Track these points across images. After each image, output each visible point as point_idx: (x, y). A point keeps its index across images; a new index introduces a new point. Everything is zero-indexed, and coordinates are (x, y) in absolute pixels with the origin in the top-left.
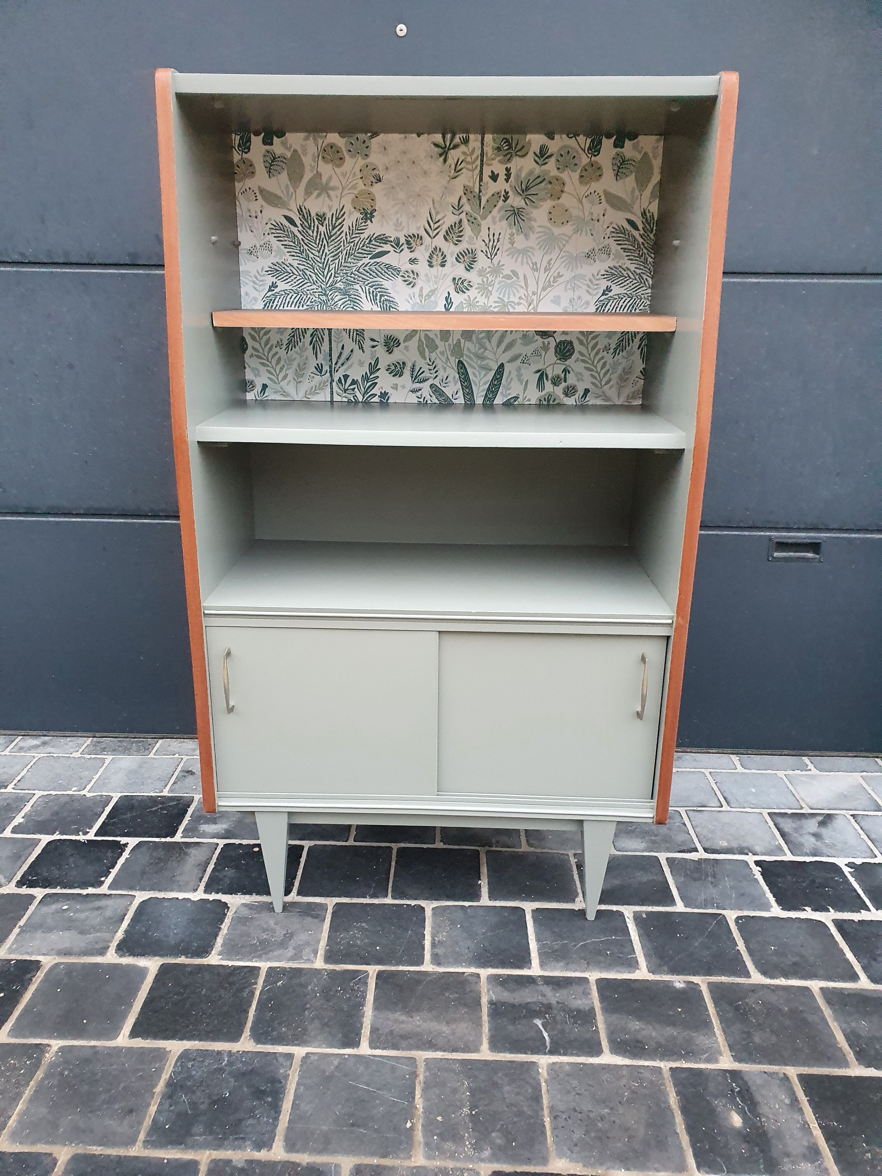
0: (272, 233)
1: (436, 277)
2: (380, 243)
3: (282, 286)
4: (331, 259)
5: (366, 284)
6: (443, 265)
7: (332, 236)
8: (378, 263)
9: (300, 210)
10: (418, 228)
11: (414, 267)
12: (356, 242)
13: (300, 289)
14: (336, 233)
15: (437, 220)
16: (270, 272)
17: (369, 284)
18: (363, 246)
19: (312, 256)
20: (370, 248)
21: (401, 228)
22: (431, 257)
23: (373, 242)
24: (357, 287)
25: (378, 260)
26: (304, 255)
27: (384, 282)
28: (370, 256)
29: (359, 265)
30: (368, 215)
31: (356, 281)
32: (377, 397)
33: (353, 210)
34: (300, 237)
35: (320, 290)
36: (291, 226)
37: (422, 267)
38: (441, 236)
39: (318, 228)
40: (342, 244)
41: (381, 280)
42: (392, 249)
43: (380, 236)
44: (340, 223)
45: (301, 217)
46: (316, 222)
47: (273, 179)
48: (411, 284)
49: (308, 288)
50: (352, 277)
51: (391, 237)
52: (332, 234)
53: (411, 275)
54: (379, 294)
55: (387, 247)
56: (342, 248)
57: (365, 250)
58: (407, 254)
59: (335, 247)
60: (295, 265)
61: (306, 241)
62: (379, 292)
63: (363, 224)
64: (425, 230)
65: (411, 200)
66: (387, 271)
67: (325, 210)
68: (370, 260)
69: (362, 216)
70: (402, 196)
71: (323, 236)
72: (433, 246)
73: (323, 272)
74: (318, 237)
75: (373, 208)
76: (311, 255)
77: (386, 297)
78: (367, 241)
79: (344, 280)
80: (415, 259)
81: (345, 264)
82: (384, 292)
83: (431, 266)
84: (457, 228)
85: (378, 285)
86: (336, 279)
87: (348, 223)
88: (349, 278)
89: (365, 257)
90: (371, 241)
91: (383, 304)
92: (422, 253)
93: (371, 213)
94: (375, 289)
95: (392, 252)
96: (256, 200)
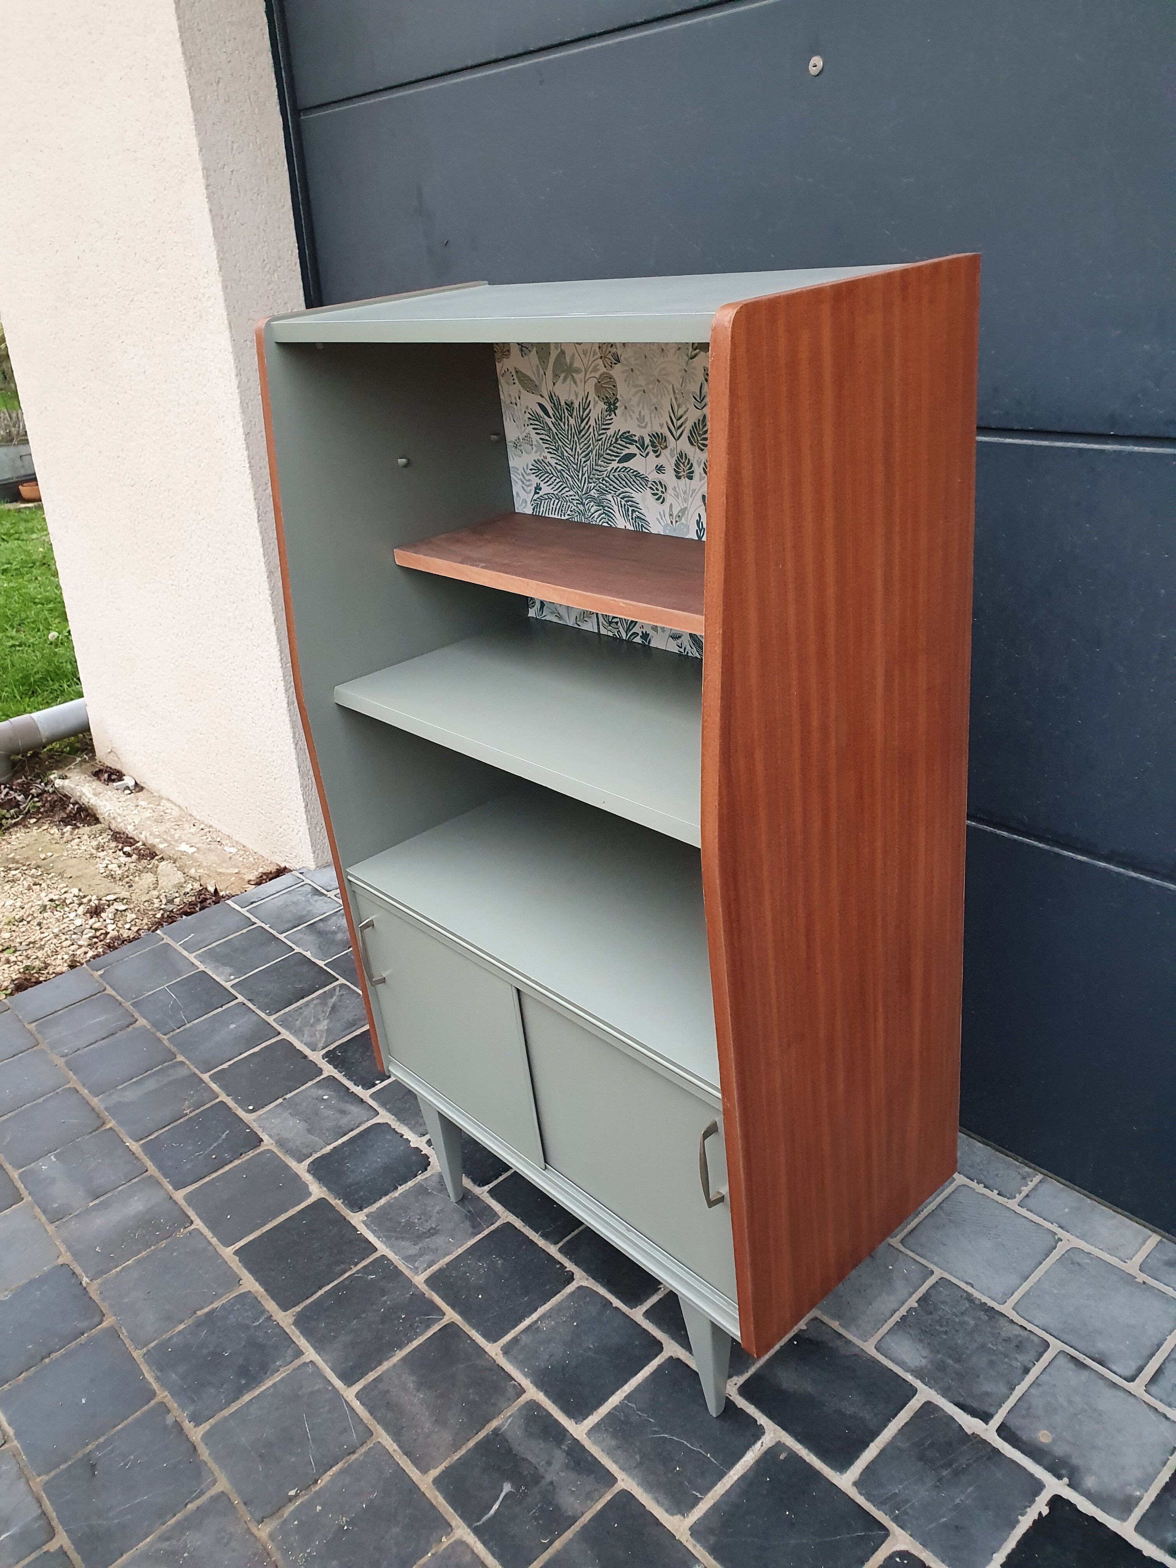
0: (531, 424)
1: (685, 493)
2: (626, 443)
3: (545, 489)
4: (583, 460)
5: (617, 493)
6: (691, 478)
7: (581, 431)
8: (626, 469)
9: (551, 397)
10: (661, 425)
11: (661, 477)
12: (603, 440)
13: (560, 494)
14: (584, 427)
15: (680, 414)
16: (534, 471)
17: (620, 494)
18: (610, 446)
19: (567, 455)
20: (618, 448)
21: (643, 425)
22: (677, 465)
23: (619, 442)
24: (609, 497)
25: (625, 464)
26: (559, 452)
27: (634, 494)
28: (618, 459)
29: (609, 469)
30: (612, 407)
31: (607, 489)
32: (639, 637)
33: (597, 399)
34: (554, 430)
35: (577, 497)
36: (546, 417)
37: (668, 478)
38: (685, 437)
39: (568, 421)
40: (591, 442)
41: (631, 491)
42: (637, 451)
43: (625, 433)
44: (588, 415)
45: (552, 405)
46: (567, 414)
47: (526, 357)
48: (661, 499)
49: (567, 494)
50: (603, 484)
51: (635, 436)
52: (581, 428)
53: (659, 487)
54: (630, 509)
55: (633, 449)
56: (592, 446)
57: (613, 452)
58: (652, 461)
59: (586, 444)
60: (554, 465)
61: (560, 436)
62: (631, 506)
63: (608, 417)
64: (668, 428)
65: (651, 387)
66: (636, 480)
67: (573, 398)
68: (619, 465)
69: (606, 407)
70: (642, 381)
71: (573, 430)
72: (679, 451)
73: (578, 475)
74: (570, 432)
75: (614, 398)
76: (565, 454)
77: (637, 513)
78: (614, 440)
79: (597, 488)
80: (661, 466)
81: (597, 468)
82: (635, 508)
83: (679, 478)
84: (701, 428)
85: (629, 497)
86: (590, 485)
87: (593, 416)
88: (601, 485)
89: (613, 460)
90: (617, 440)
91: (635, 522)
92: (668, 459)
93: (615, 403)
94: (627, 501)
95: (638, 455)
96: (514, 383)
